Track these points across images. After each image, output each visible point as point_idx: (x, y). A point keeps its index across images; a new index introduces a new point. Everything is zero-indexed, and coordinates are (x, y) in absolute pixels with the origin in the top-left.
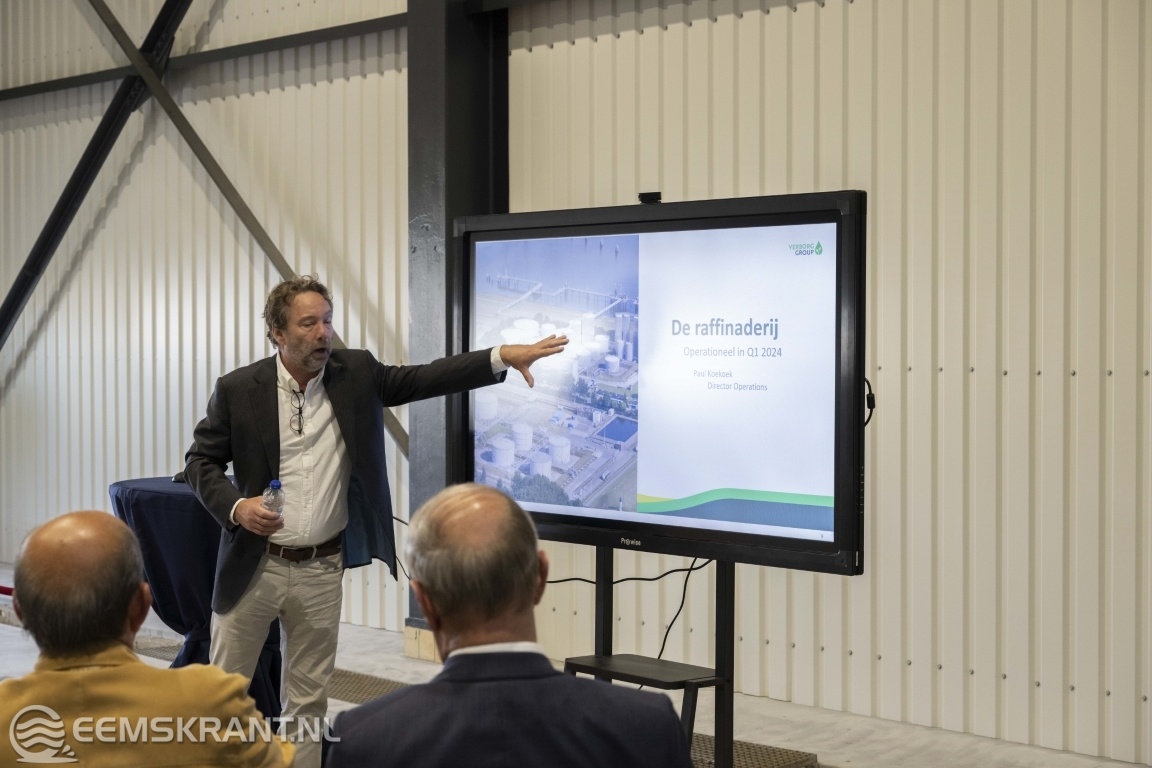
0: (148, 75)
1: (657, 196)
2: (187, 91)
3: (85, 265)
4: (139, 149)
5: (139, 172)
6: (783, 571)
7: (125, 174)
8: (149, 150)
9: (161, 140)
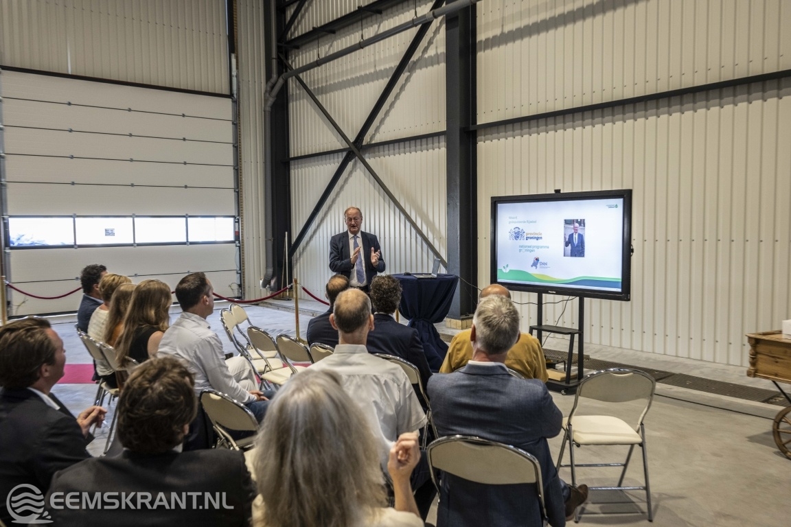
0: (355, 150)
1: (560, 190)
2: (367, 155)
3: (333, 208)
4: (351, 173)
5: (351, 180)
6: (599, 300)
7: (346, 181)
8: (354, 174)
9: (358, 170)
